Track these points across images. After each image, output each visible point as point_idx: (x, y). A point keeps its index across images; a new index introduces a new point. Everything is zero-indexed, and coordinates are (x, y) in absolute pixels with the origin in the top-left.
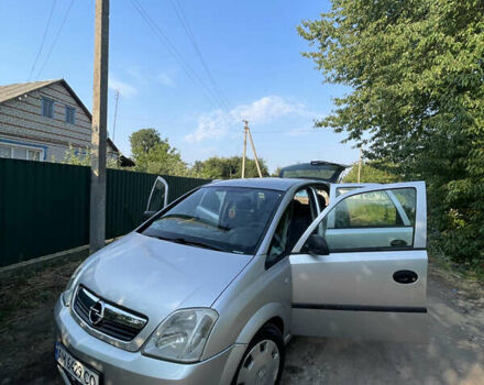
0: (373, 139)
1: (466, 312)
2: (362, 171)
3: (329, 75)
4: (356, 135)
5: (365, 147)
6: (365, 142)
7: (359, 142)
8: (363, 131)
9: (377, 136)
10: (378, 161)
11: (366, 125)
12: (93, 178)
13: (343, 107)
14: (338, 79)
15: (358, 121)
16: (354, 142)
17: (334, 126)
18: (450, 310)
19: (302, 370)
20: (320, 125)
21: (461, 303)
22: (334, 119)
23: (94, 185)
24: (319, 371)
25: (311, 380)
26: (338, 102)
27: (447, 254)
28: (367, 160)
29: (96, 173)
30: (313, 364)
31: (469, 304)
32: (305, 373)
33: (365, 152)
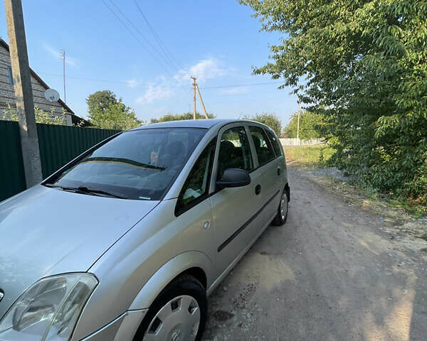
0: (309, 84)
1: (393, 238)
2: (301, 121)
3: (266, 22)
4: (293, 81)
5: (300, 92)
6: (301, 87)
7: (296, 88)
8: (299, 77)
9: (312, 81)
10: (313, 104)
11: (302, 70)
12: (23, 134)
13: (280, 53)
14: (275, 27)
15: (294, 66)
16: (291, 88)
17: (272, 72)
18: (378, 237)
19: (232, 316)
20: (258, 72)
21: (388, 230)
22: (271, 66)
23: (25, 141)
24: (249, 315)
25: (240, 325)
26: (275, 49)
27: (374, 187)
28: (303, 104)
29: (25, 128)
30: (244, 307)
31: (394, 230)
32: (235, 319)
33: (301, 97)
